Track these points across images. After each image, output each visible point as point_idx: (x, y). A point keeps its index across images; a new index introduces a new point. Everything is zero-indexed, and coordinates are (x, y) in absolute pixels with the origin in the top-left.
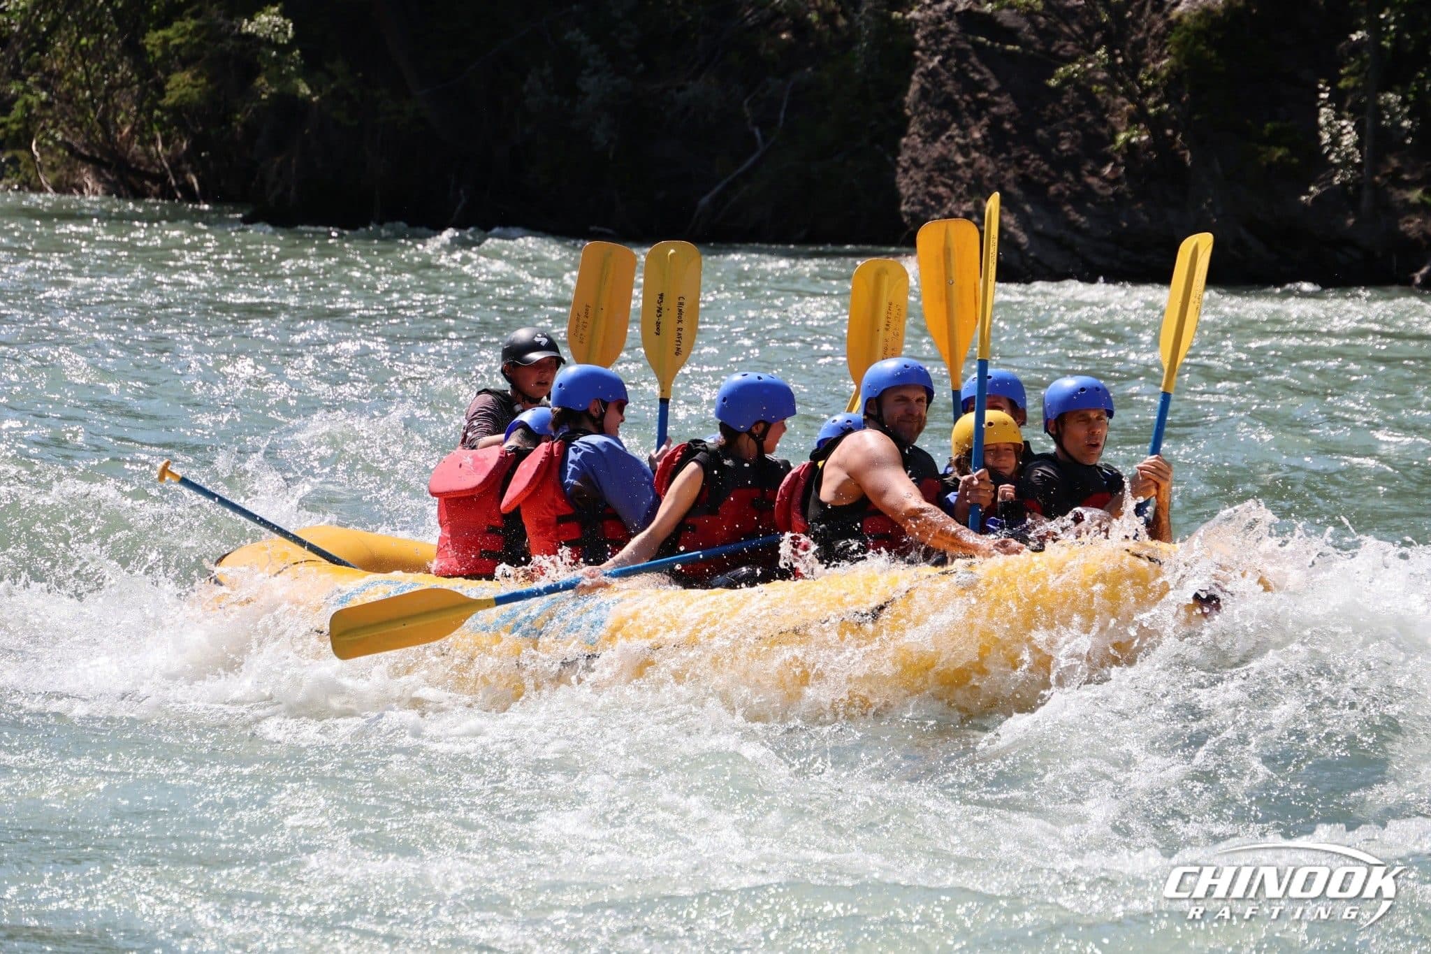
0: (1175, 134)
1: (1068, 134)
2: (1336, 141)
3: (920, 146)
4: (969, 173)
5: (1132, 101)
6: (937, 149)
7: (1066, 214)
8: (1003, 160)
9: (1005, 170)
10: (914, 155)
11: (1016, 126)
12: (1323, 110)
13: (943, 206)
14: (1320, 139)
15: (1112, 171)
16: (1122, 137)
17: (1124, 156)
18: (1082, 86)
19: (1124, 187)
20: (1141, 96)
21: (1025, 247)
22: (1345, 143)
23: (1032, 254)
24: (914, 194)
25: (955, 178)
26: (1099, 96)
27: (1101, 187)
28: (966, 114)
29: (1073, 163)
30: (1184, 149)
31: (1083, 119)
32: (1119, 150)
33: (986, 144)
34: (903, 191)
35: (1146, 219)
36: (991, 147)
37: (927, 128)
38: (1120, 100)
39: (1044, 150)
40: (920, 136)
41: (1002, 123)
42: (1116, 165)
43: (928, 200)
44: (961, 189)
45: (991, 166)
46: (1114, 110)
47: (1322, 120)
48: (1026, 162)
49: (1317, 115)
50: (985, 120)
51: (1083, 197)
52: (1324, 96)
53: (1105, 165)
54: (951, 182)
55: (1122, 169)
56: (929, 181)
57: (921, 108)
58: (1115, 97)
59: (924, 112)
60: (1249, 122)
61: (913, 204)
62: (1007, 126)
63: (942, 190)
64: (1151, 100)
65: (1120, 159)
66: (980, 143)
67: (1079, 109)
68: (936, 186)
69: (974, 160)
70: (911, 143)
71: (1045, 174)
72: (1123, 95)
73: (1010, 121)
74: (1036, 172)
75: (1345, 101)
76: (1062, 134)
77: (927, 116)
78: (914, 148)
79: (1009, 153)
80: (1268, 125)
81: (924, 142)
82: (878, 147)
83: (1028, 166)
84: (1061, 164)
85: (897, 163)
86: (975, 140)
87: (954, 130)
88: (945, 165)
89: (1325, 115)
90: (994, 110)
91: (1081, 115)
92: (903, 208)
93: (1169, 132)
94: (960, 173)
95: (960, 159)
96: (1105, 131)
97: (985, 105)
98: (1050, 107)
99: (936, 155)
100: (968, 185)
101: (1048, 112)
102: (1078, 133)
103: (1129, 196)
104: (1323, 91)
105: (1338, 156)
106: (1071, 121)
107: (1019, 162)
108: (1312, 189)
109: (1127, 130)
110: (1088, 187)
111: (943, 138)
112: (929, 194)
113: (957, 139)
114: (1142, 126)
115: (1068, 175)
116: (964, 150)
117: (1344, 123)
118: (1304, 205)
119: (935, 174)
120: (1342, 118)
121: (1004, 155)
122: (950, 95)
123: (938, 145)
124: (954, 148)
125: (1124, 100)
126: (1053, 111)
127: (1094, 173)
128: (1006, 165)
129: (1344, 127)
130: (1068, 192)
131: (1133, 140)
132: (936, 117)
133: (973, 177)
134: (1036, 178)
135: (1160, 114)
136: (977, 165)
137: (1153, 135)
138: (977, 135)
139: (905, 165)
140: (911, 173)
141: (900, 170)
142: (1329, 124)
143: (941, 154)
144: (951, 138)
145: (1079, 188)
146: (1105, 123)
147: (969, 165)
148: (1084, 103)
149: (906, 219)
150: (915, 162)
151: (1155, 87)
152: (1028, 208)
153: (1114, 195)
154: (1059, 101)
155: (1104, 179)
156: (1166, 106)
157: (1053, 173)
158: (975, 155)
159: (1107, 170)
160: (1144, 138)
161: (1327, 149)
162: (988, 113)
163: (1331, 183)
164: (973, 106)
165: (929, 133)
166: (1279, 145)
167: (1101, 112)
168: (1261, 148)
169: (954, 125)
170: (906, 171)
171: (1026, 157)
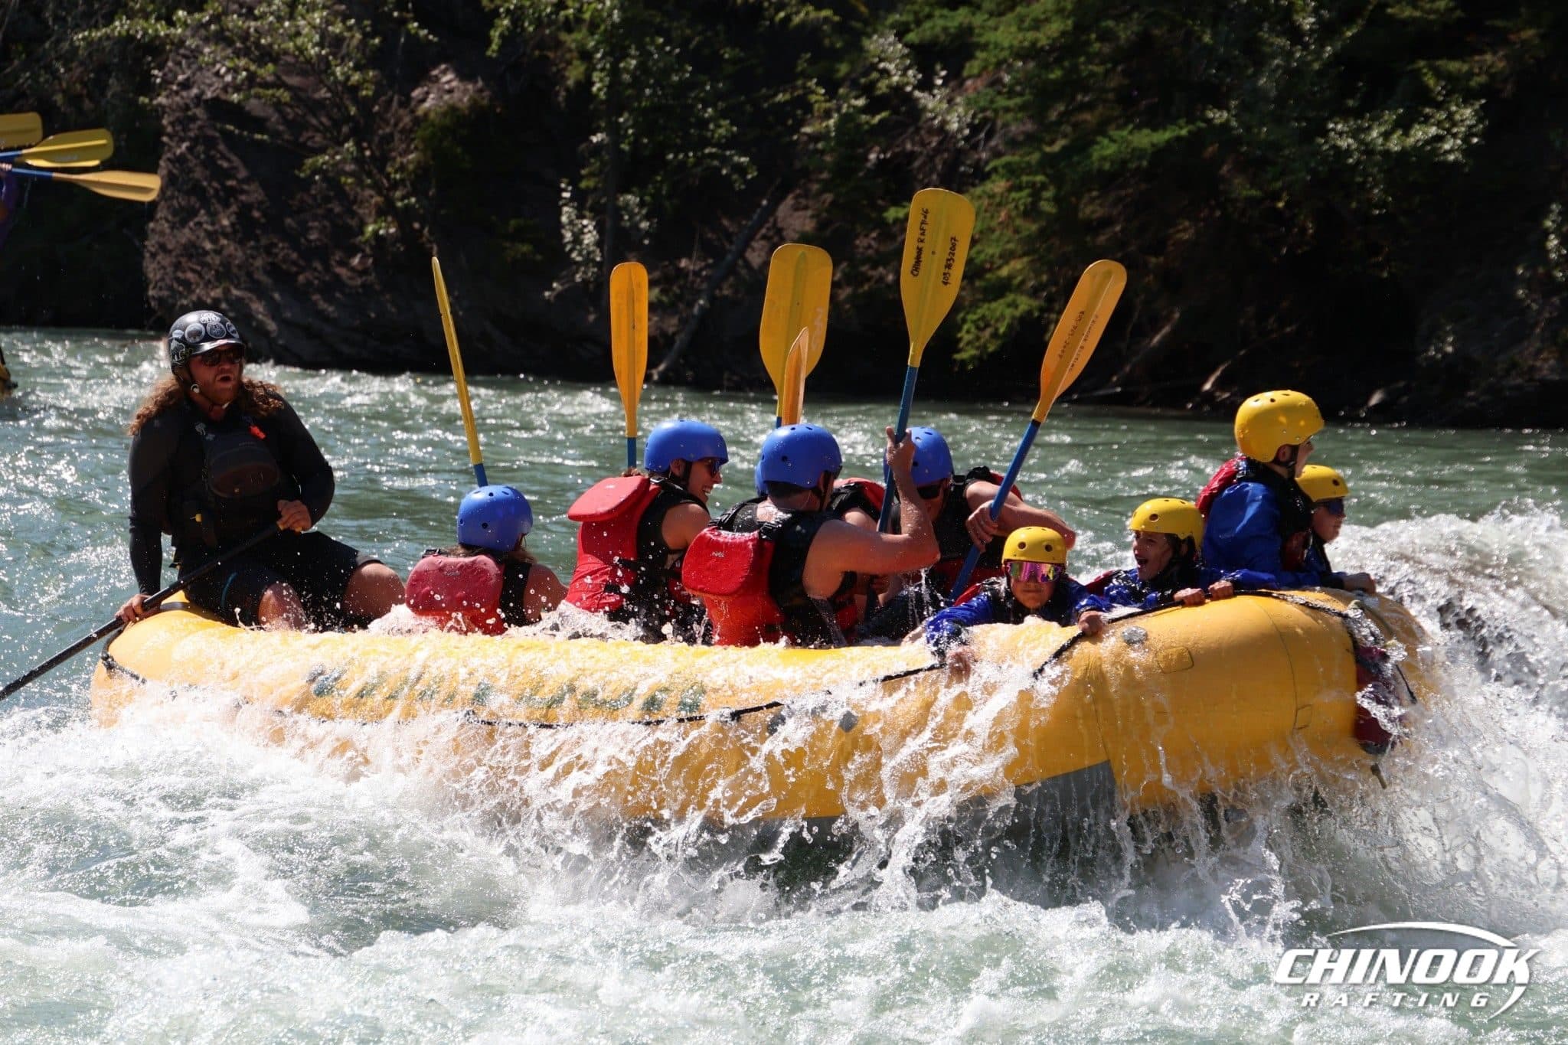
0: (422, 228)
1: (316, 224)
2: (577, 239)
3: (168, 231)
4: (217, 260)
5: (380, 193)
6: (185, 235)
7: (315, 304)
8: (252, 248)
9: (254, 258)
10: (161, 240)
11: (265, 214)
12: (566, 209)
13: (191, 291)
14: (562, 237)
15: (360, 262)
16: (370, 228)
17: (372, 248)
18: (332, 178)
19: (372, 278)
20: (388, 189)
21: (274, 335)
22: (586, 242)
23: (281, 342)
24: (162, 279)
25: (204, 264)
26: (347, 188)
27: (351, 278)
28: (214, 201)
29: (321, 253)
30: (430, 242)
31: (331, 210)
32: (367, 241)
33: (235, 232)
34: (151, 275)
35: (393, 310)
36: (240, 235)
37: (175, 213)
38: (368, 192)
39: (293, 239)
40: (167, 221)
41: (250, 211)
42: (365, 257)
43: (175, 285)
44: (210, 275)
45: (240, 254)
46: (362, 202)
47: (564, 219)
48: (275, 250)
49: (560, 214)
50: (234, 208)
51: (332, 287)
52: (566, 195)
53: (354, 255)
54: (199, 268)
55: (370, 261)
56: (177, 266)
57: (169, 193)
58: (363, 189)
59: (172, 197)
60: (494, 218)
61: (161, 289)
62: (256, 214)
63: (190, 276)
64: (398, 194)
65: (368, 250)
66: (229, 230)
67: (327, 199)
68: (184, 272)
69: (223, 247)
70: (158, 228)
71: (294, 263)
72: (370, 187)
73: (258, 209)
74: (285, 260)
75: (585, 200)
76: (310, 224)
77: (175, 202)
78: (162, 233)
79: (258, 240)
80: (513, 222)
81: (172, 228)
82: (125, 231)
83: (276, 255)
84: (311, 253)
85: (145, 247)
86: (223, 227)
87: (202, 216)
88: (193, 251)
89: (567, 214)
90: (243, 198)
91: (330, 206)
92: (151, 293)
93: (417, 225)
94: (208, 259)
95: (208, 246)
96: (353, 223)
97: (233, 192)
98: (298, 196)
99: (183, 241)
100: (217, 271)
101: (296, 203)
102: (326, 223)
103: (377, 287)
104: (565, 190)
105: (580, 254)
106: (320, 211)
107: (268, 250)
108: (555, 285)
109: (375, 222)
110: (337, 276)
111: (191, 224)
112: (177, 279)
113: (205, 226)
114: (390, 219)
115: (318, 265)
116: (212, 236)
117: (585, 222)
118: (548, 301)
119: (183, 260)
120: (583, 217)
121: (252, 243)
122: (198, 181)
123: (186, 231)
124: (202, 234)
125: (372, 192)
126: (302, 201)
127: (343, 263)
128: (255, 253)
129: (585, 227)
130: (316, 282)
131: (381, 232)
132: (183, 203)
133: (222, 264)
134: (284, 267)
135: (407, 207)
136: (225, 252)
137: (400, 227)
138: (226, 222)
139: (153, 250)
140: (159, 258)
141: (147, 255)
142: (571, 222)
143: (190, 241)
144: (199, 224)
145: (327, 278)
146: (353, 214)
147: (218, 252)
148: (332, 194)
149: (153, 304)
150: (162, 247)
151: (402, 180)
152: (277, 296)
153: (363, 285)
154: (307, 190)
155: (353, 269)
156: (413, 200)
157: (302, 263)
158: (224, 242)
159: (356, 261)
160: (392, 230)
161: (568, 248)
162: (236, 199)
163: (573, 280)
164: (222, 194)
165: (177, 219)
166: (523, 241)
167: (349, 203)
168: (508, 245)
169: (202, 212)
170: (153, 255)
171: (275, 245)
